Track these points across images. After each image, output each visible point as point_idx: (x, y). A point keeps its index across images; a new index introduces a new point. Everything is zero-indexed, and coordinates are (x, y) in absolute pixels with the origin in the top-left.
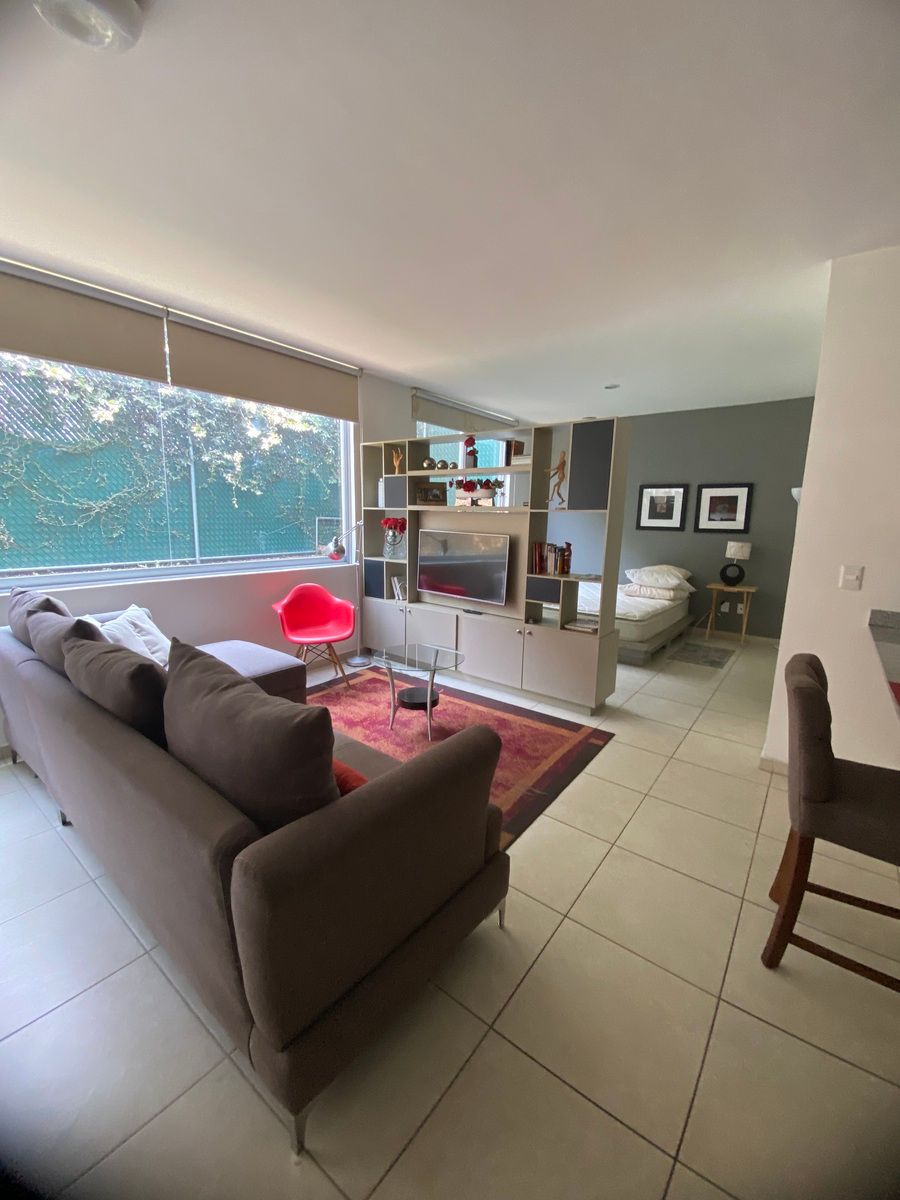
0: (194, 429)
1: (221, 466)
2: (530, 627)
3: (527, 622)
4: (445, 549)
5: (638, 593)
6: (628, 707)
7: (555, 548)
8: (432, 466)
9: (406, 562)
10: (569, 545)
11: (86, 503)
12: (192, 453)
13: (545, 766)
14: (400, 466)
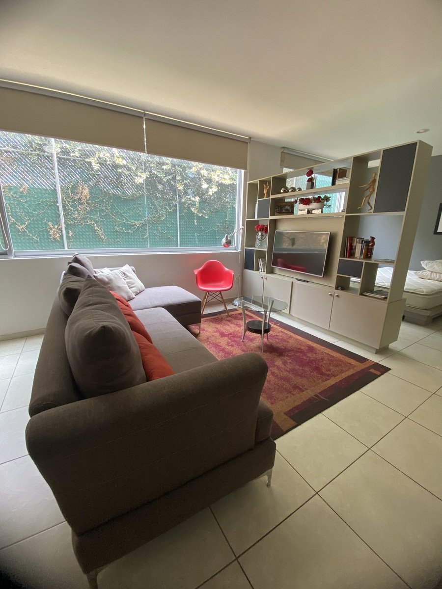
0: (178, 185)
1: (190, 204)
2: (339, 292)
3: (337, 288)
4: (293, 244)
5: (429, 277)
6: (405, 352)
7: (362, 240)
8: (286, 191)
9: (266, 250)
10: (373, 238)
11: (133, 222)
12: (178, 198)
13: (332, 382)
14: (267, 193)
